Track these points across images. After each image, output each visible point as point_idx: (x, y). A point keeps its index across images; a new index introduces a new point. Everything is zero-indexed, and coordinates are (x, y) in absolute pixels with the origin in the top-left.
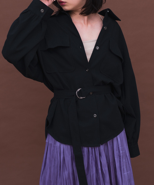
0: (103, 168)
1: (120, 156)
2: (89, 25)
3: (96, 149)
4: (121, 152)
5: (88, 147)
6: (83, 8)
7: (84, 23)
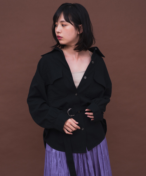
0: (90, 169)
1: (103, 159)
2: (79, 59)
3: (83, 155)
4: (103, 155)
5: (77, 153)
6: (76, 45)
7: (76, 57)
